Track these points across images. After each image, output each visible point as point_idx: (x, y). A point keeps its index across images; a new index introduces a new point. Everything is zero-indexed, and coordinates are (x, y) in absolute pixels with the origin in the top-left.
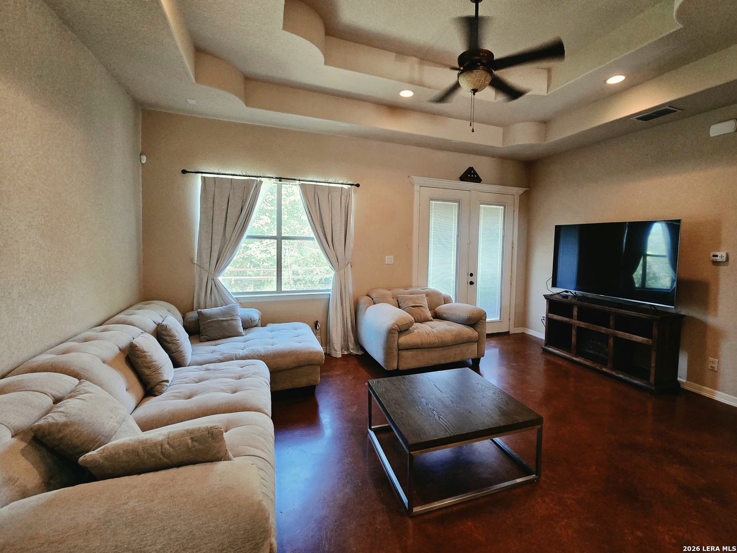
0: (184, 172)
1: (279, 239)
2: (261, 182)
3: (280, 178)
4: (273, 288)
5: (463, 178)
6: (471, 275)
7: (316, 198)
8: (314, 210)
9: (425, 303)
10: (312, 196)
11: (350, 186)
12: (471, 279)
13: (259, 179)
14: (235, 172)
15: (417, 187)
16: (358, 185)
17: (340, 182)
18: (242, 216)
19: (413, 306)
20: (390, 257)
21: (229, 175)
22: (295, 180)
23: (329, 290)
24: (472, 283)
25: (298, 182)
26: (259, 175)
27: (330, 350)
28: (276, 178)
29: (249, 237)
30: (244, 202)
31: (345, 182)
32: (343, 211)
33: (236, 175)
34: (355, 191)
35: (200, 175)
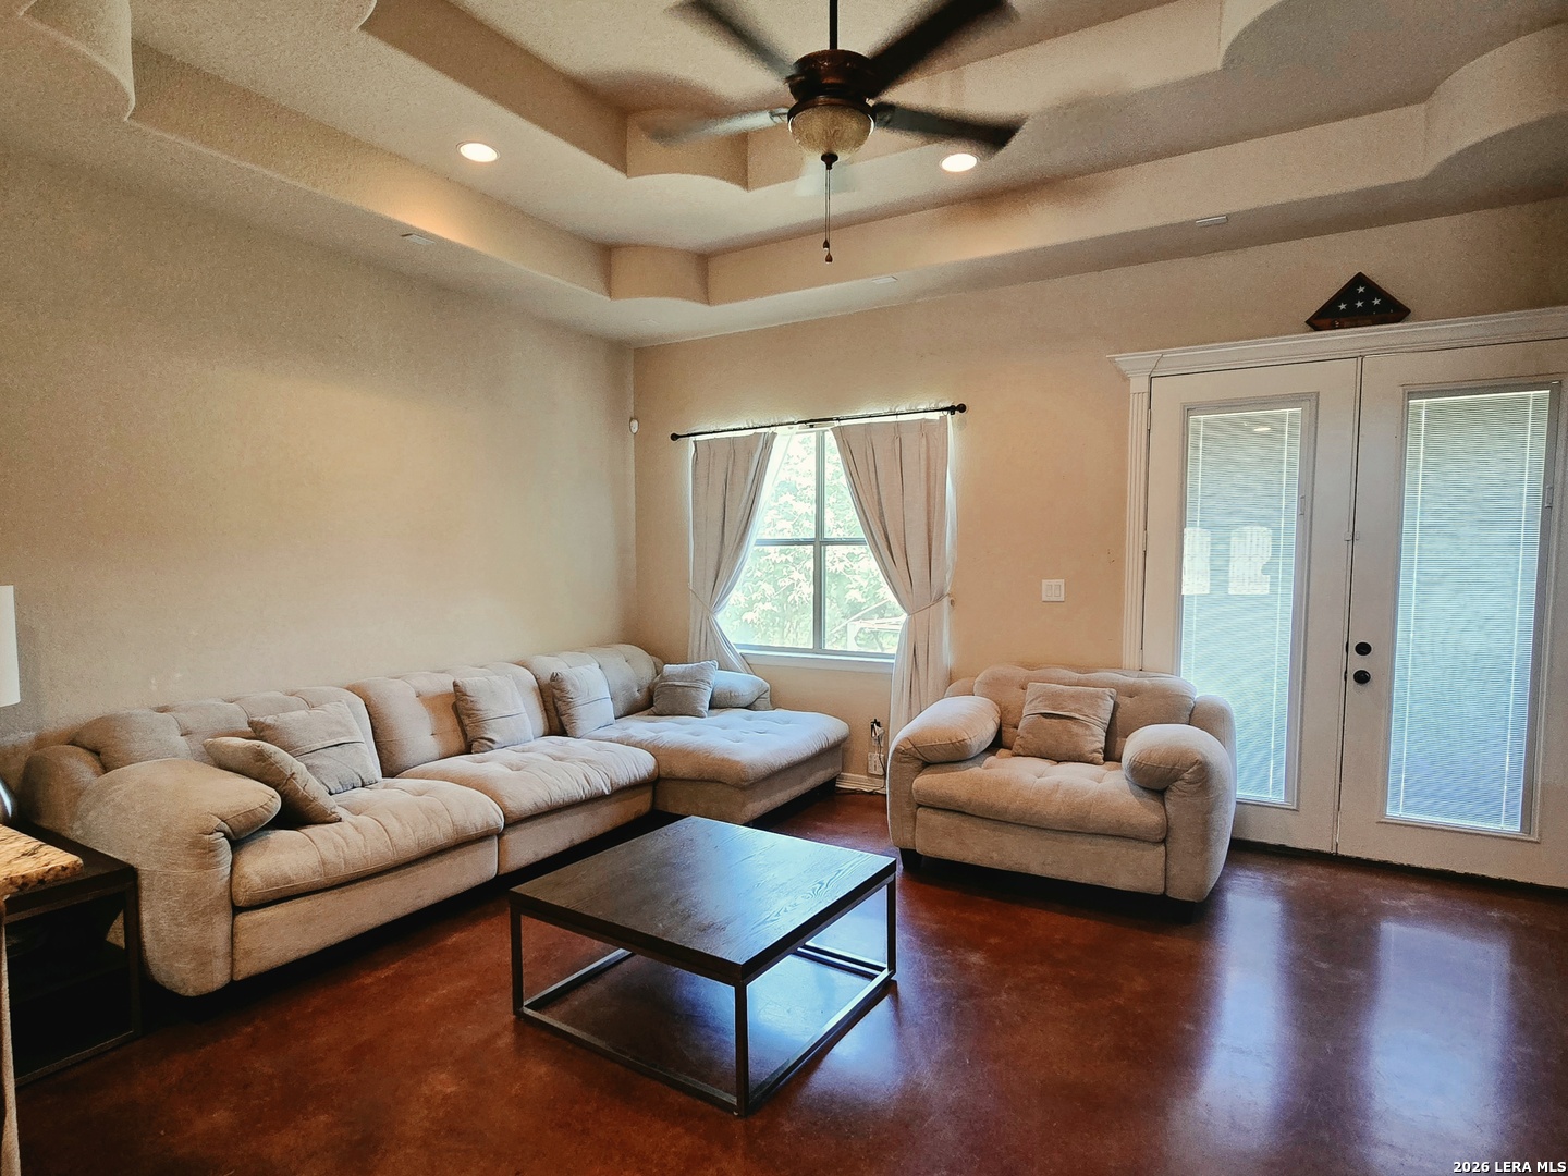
0: (675, 437)
1: (819, 544)
2: (773, 436)
3: (810, 421)
4: (806, 640)
5: (1326, 318)
6: (1364, 649)
7: (870, 452)
8: (864, 479)
10: (858, 448)
11: (943, 413)
12: (1358, 663)
13: (770, 431)
16: (962, 408)
17: (922, 408)
18: (742, 505)
20: (1054, 582)
21: (729, 431)
22: (831, 419)
23: (891, 656)
24: (1364, 678)
25: (831, 424)
26: (772, 422)
28: (799, 423)
30: (747, 476)
31: (933, 406)
32: (925, 477)
33: (740, 429)
34: (962, 425)
35: (692, 438)
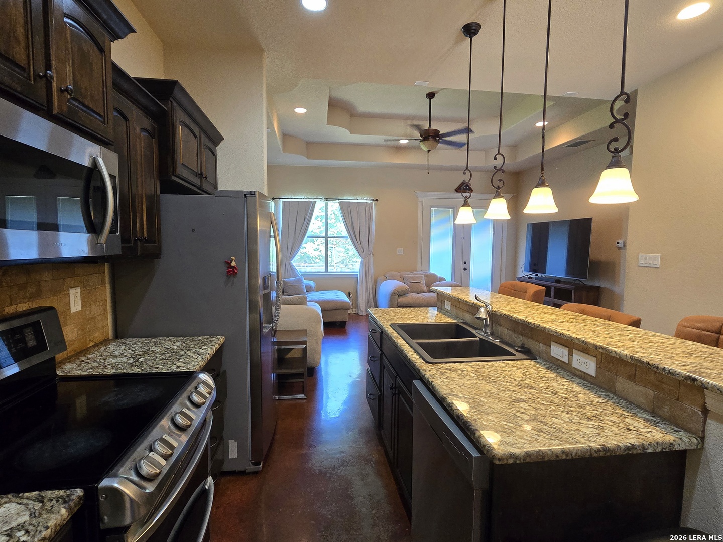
0: (274, 199)
1: (326, 237)
2: (316, 202)
3: (327, 199)
4: (323, 269)
5: (458, 190)
6: (465, 263)
7: (349, 210)
8: (348, 218)
9: (423, 281)
10: (346, 209)
11: (372, 201)
12: (465, 266)
13: (314, 200)
14: (301, 198)
15: (420, 199)
16: (377, 200)
17: (365, 199)
18: (304, 224)
19: (413, 282)
20: (400, 249)
22: (336, 199)
23: (358, 272)
24: (465, 269)
25: (337, 201)
26: (314, 197)
27: (358, 311)
28: (324, 199)
29: (308, 237)
30: (306, 215)
31: (368, 199)
32: (367, 219)
34: (375, 205)
35: (282, 200)
